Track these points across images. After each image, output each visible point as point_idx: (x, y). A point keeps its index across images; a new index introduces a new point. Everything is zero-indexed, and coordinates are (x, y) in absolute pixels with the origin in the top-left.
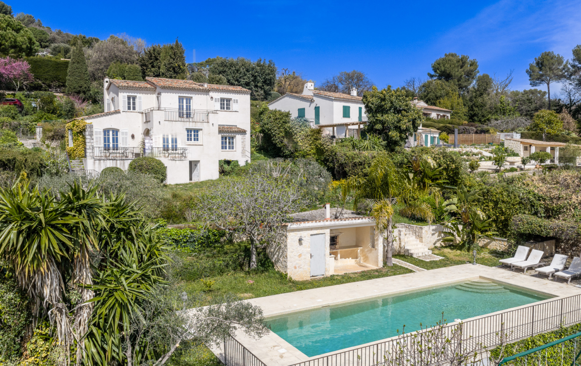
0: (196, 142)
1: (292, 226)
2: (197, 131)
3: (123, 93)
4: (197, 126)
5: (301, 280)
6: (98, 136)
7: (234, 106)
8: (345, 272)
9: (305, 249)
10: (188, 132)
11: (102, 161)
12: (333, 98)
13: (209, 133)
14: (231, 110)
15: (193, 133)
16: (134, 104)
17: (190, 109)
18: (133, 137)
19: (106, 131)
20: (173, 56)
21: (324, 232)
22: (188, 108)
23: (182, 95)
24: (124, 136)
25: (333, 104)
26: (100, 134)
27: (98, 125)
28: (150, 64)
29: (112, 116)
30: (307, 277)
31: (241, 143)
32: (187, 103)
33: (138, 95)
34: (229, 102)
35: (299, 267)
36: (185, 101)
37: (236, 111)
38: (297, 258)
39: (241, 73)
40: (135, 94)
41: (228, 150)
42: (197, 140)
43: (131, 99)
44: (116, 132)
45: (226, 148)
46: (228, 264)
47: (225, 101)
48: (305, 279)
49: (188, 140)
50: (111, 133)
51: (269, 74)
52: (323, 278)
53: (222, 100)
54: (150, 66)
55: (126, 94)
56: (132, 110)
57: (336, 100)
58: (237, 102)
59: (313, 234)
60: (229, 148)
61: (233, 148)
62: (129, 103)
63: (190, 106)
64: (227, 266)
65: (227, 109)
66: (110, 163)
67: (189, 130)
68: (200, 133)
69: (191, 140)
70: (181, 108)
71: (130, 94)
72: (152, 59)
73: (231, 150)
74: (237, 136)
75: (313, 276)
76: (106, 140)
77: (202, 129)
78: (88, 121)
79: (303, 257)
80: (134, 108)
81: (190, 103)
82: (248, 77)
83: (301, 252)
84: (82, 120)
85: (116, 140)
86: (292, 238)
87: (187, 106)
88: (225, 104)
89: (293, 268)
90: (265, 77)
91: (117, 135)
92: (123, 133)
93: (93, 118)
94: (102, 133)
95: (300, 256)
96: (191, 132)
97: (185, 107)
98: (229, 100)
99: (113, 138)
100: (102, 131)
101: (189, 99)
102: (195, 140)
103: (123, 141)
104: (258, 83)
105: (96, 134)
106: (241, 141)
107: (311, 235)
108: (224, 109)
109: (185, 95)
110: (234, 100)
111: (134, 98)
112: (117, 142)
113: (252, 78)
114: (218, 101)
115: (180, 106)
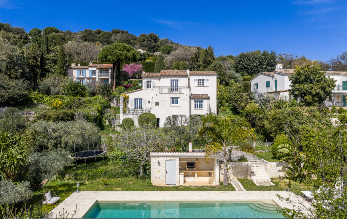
0: (177, 105)
1: (152, 154)
2: (177, 98)
3: (145, 79)
4: (177, 96)
5: (159, 186)
6: (132, 102)
7: (206, 83)
8: (190, 185)
9: (162, 168)
10: (172, 99)
11: (127, 115)
12: (284, 74)
13: (184, 100)
14: (205, 86)
15: (175, 100)
16: (150, 85)
17: (177, 87)
18: (149, 102)
19: (136, 100)
20: (207, 55)
21: (175, 159)
22: (177, 86)
23: (173, 79)
24: (145, 102)
25: (284, 78)
26: (133, 101)
27: (132, 96)
28: (196, 60)
29: (139, 92)
30: (164, 185)
31: (207, 105)
32: (176, 83)
33: (152, 80)
34: (204, 81)
35: (158, 178)
36: (174, 82)
37: (207, 86)
38: (157, 172)
39: (251, 60)
40: (151, 80)
41: (199, 108)
42: (178, 103)
43: (149, 83)
44: (141, 99)
45: (197, 108)
46: (131, 172)
47: (201, 81)
48: (162, 185)
49: (172, 103)
50: (139, 100)
51: (270, 60)
52: (175, 186)
53: (199, 80)
54: (196, 62)
55: (146, 80)
56: (149, 88)
57: (286, 75)
58: (208, 81)
59: (167, 159)
60: (200, 108)
61: (202, 108)
62: (148, 85)
63: (177, 85)
64: (130, 173)
65: (202, 85)
66: (131, 116)
67: (173, 98)
68: (179, 99)
69: (174, 103)
70: (172, 86)
71: (148, 80)
72: (197, 58)
73: (201, 109)
74: (204, 100)
75: (168, 185)
76: (136, 104)
77: (180, 98)
78: (127, 95)
79: (161, 172)
80: (150, 87)
81: (177, 83)
82: (256, 63)
83: (160, 169)
84: (125, 94)
85: (141, 104)
86: (154, 161)
87: (176, 85)
88: (201, 83)
89: (154, 178)
90: (267, 62)
91: (142, 101)
92: (144, 100)
93: (130, 93)
94: (134, 101)
95: (159, 171)
96: (174, 99)
97: (174, 86)
98: (203, 80)
99: (140, 103)
100: (134, 99)
101: (177, 81)
102: (176, 103)
103: (144, 104)
104: (263, 65)
105: (131, 101)
106: (207, 103)
107: (166, 160)
108: (200, 85)
109: (174, 79)
110: (206, 80)
111: (150, 82)
112: (142, 105)
113: (259, 63)
114: (196, 81)
115: (171, 85)
